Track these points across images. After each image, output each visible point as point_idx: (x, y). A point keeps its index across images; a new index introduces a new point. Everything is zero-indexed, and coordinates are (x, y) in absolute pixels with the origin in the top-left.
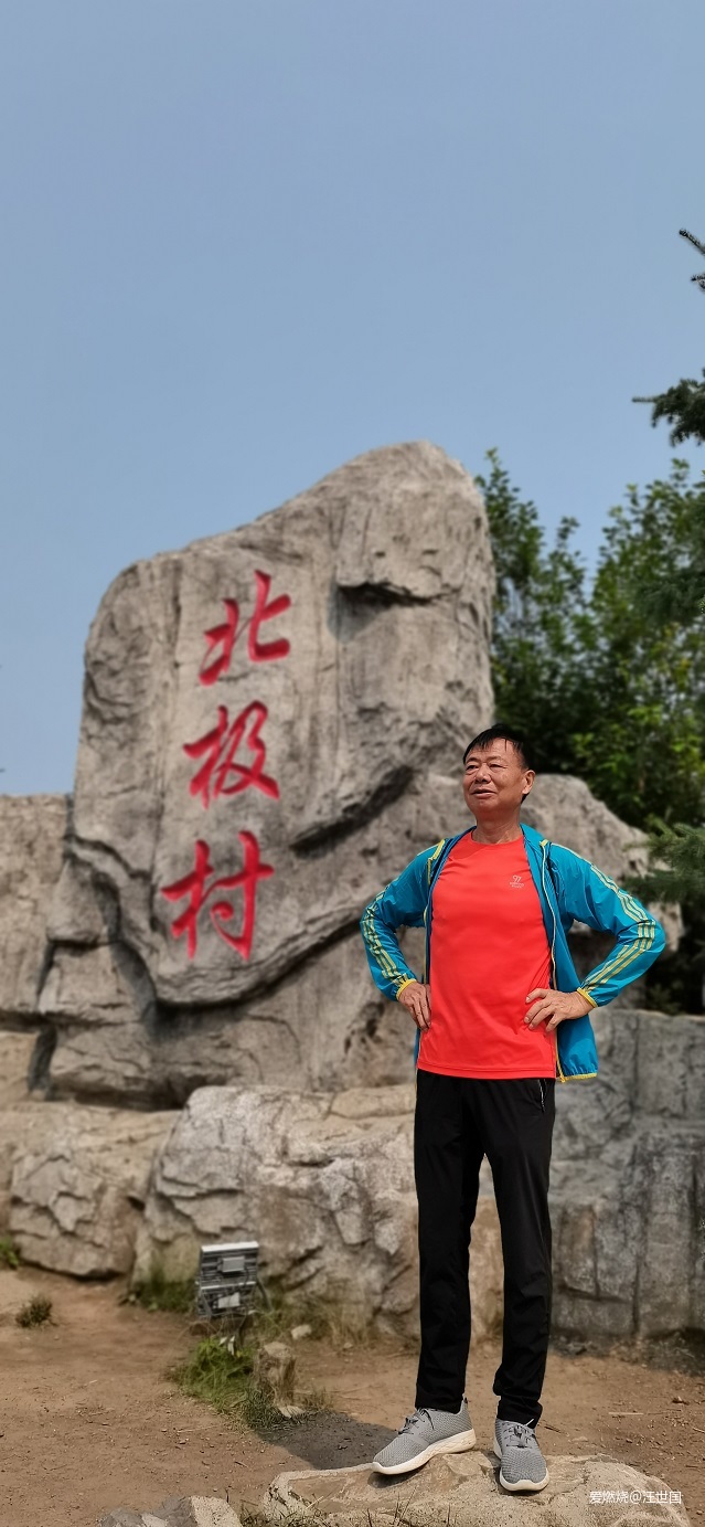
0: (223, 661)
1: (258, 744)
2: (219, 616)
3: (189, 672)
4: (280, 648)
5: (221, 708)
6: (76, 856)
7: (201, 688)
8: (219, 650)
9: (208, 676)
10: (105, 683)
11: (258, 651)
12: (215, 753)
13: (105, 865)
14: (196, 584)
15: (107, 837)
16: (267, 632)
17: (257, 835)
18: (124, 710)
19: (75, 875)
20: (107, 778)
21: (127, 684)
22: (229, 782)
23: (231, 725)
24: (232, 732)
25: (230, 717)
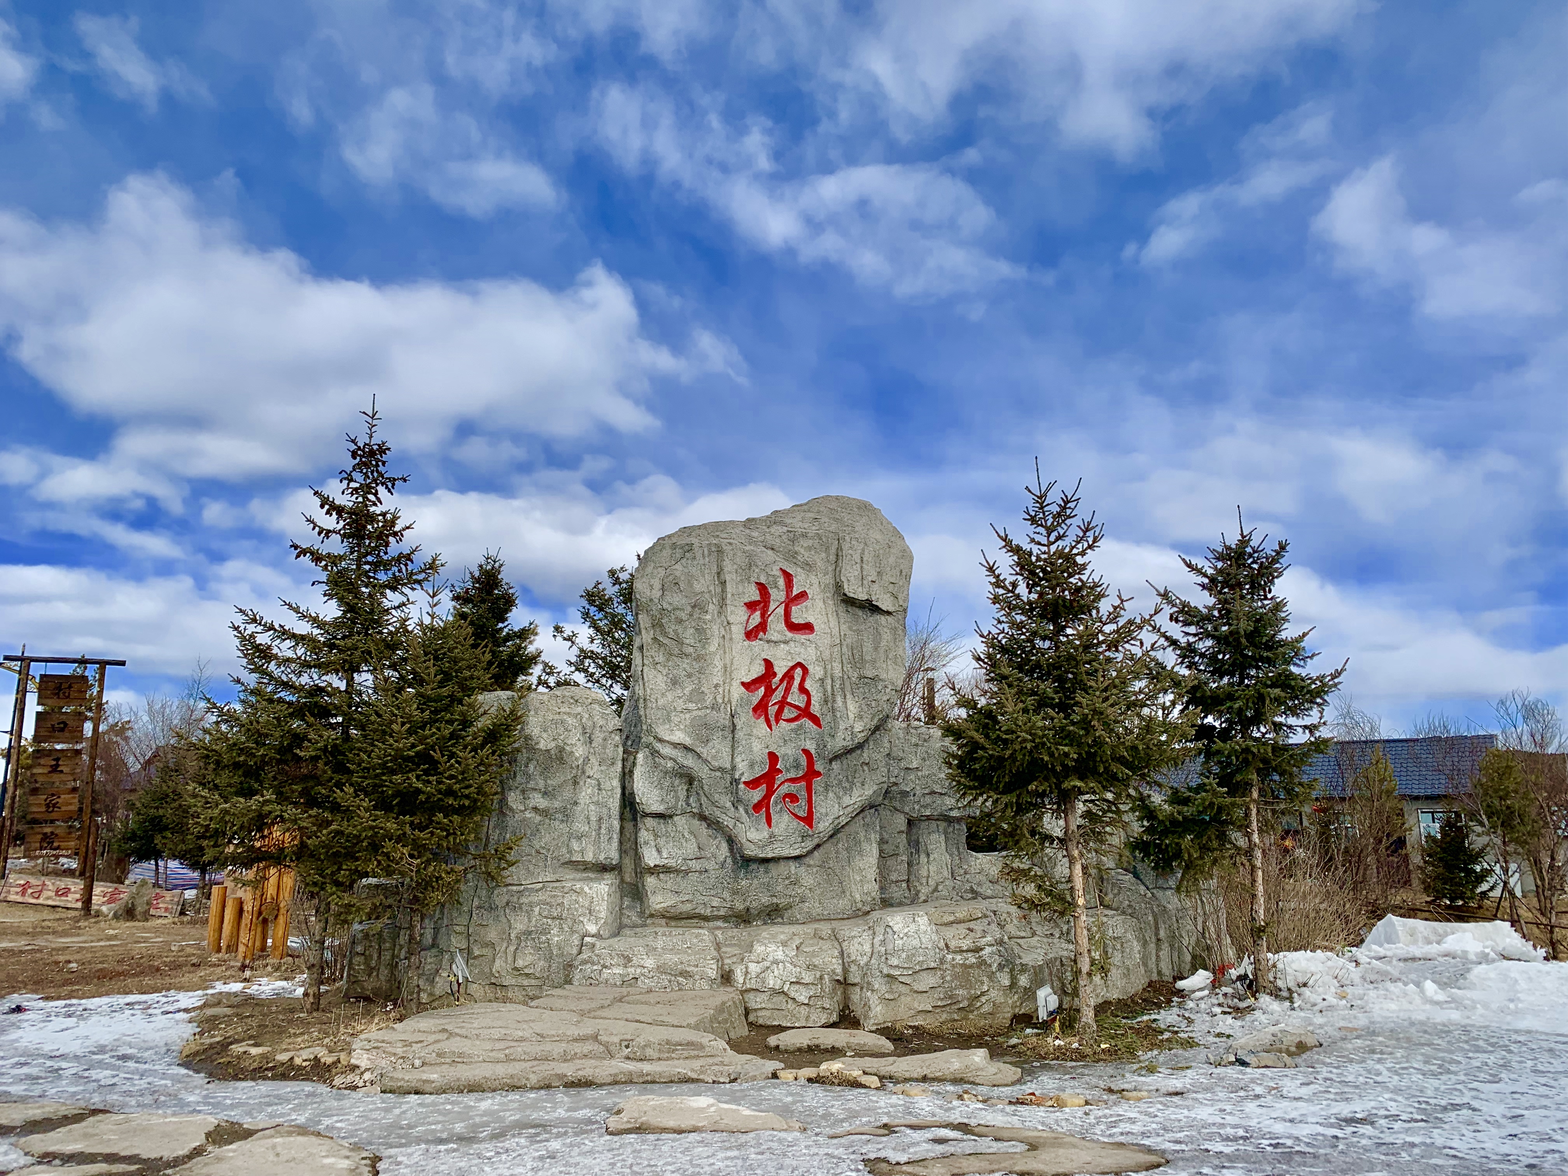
0: (762, 627)
1: (803, 690)
2: (754, 594)
3: (738, 632)
4: (808, 627)
5: (766, 660)
6: (658, 752)
7: (747, 643)
8: (756, 618)
9: (750, 635)
10: (673, 627)
11: (793, 627)
12: (770, 692)
13: (689, 761)
14: (735, 567)
15: (688, 741)
16: (799, 615)
17: (813, 752)
18: (691, 650)
19: (656, 766)
20: (680, 698)
21: (692, 631)
22: (788, 713)
23: (779, 676)
24: (782, 681)
25: (776, 669)
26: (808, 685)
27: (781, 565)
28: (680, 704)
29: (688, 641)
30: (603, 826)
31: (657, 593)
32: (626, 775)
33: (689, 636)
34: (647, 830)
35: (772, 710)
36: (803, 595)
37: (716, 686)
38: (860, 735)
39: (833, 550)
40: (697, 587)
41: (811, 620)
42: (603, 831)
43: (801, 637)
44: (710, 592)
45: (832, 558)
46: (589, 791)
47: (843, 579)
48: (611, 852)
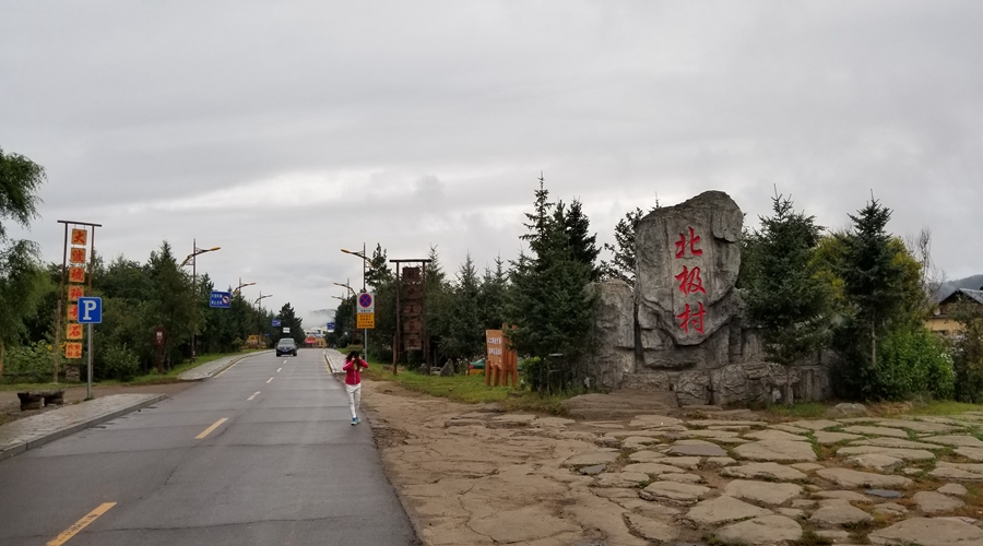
0: (682, 252)
1: (698, 278)
2: (679, 239)
3: (673, 255)
4: (700, 252)
5: (684, 266)
6: (646, 305)
7: (677, 260)
8: (680, 249)
9: (678, 256)
10: (649, 255)
11: (694, 252)
12: (686, 279)
13: (657, 308)
14: (672, 228)
15: (656, 300)
16: (696, 248)
17: (702, 303)
18: (656, 264)
19: (645, 311)
20: (653, 283)
21: (656, 256)
22: (693, 288)
23: (689, 273)
24: (690, 275)
25: (688, 270)
26: (700, 276)
27: (689, 225)
28: (653, 286)
29: (655, 260)
30: (629, 334)
32: (636, 314)
33: (655, 258)
34: (644, 335)
35: (687, 287)
36: (698, 238)
37: (666, 278)
38: (721, 296)
39: (709, 217)
40: (657, 238)
41: (701, 248)
43: (697, 256)
44: (662, 239)
45: (709, 221)
46: (623, 320)
47: (713, 229)
48: (631, 343)
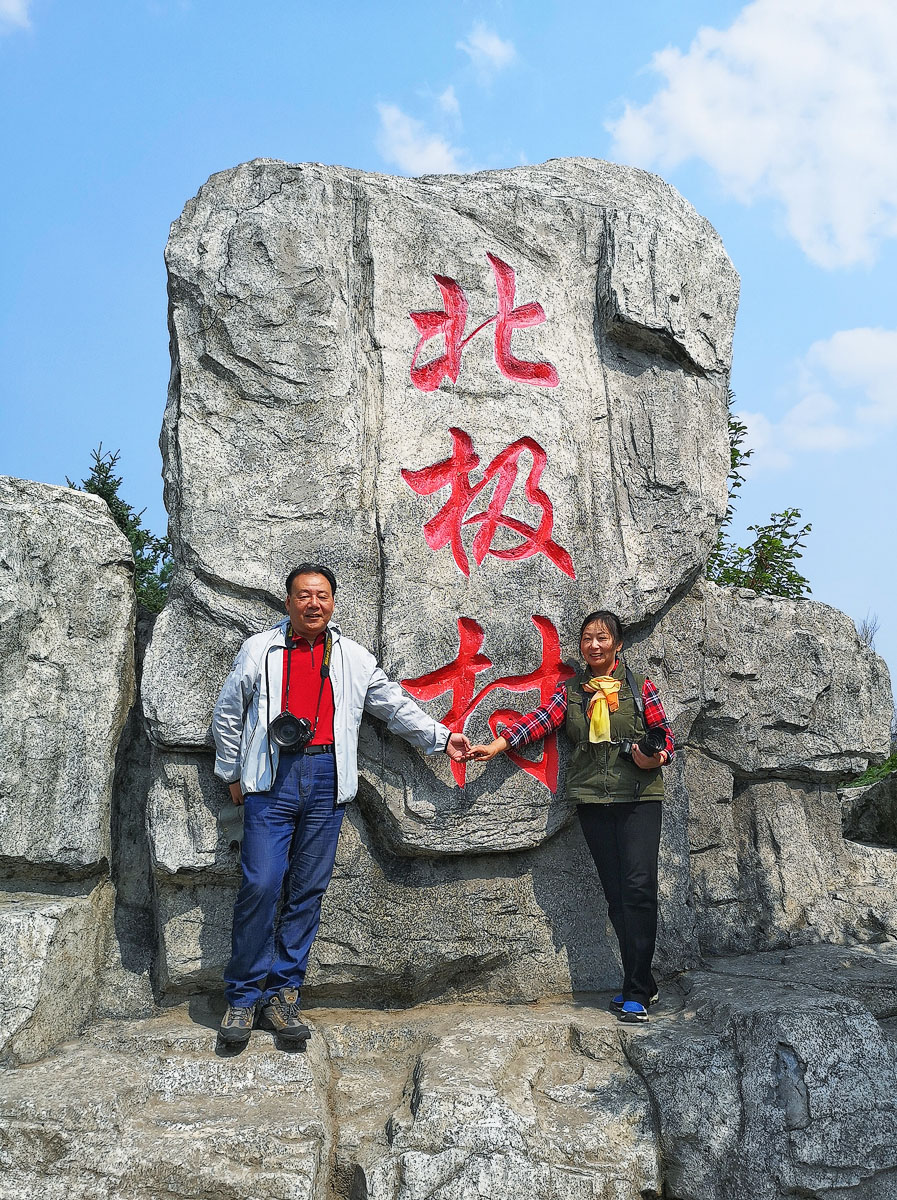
0: (447, 364)
1: (540, 498)
2: (430, 296)
3: (396, 364)
4: (542, 371)
5: (455, 431)
6: (203, 606)
7: (415, 392)
8: (437, 344)
9: (422, 375)
10: (250, 335)
11: (514, 368)
12: (464, 491)
14: (393, 236)
16: (526, 345)
17: (557, 622)
18: (291, 389)
19: (197, 639)
20: (260, 490)
21: (290, 349)
22: (503, 539)
23: (486, 461)
24: (490, 471)
25: (478, 449)
26: (546, 484)
27: (489, 247)
28: (260, 504)
29: (282, 370)
30: (63, 774)
31: (214, 261)
34: (169, 784)
36: (534, 310)
37: (345, 472)
38: (650, 599)
39: (593, 236)
40: (307, 257)
41: (551, 357)
42: (62, 785)
43: (532, 387)
44: (336, 272)
45: (592, 253)
46: (33, 691)
47: (614, 286)
48: (86, 835)
